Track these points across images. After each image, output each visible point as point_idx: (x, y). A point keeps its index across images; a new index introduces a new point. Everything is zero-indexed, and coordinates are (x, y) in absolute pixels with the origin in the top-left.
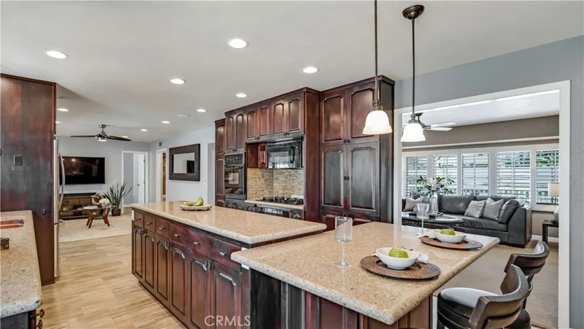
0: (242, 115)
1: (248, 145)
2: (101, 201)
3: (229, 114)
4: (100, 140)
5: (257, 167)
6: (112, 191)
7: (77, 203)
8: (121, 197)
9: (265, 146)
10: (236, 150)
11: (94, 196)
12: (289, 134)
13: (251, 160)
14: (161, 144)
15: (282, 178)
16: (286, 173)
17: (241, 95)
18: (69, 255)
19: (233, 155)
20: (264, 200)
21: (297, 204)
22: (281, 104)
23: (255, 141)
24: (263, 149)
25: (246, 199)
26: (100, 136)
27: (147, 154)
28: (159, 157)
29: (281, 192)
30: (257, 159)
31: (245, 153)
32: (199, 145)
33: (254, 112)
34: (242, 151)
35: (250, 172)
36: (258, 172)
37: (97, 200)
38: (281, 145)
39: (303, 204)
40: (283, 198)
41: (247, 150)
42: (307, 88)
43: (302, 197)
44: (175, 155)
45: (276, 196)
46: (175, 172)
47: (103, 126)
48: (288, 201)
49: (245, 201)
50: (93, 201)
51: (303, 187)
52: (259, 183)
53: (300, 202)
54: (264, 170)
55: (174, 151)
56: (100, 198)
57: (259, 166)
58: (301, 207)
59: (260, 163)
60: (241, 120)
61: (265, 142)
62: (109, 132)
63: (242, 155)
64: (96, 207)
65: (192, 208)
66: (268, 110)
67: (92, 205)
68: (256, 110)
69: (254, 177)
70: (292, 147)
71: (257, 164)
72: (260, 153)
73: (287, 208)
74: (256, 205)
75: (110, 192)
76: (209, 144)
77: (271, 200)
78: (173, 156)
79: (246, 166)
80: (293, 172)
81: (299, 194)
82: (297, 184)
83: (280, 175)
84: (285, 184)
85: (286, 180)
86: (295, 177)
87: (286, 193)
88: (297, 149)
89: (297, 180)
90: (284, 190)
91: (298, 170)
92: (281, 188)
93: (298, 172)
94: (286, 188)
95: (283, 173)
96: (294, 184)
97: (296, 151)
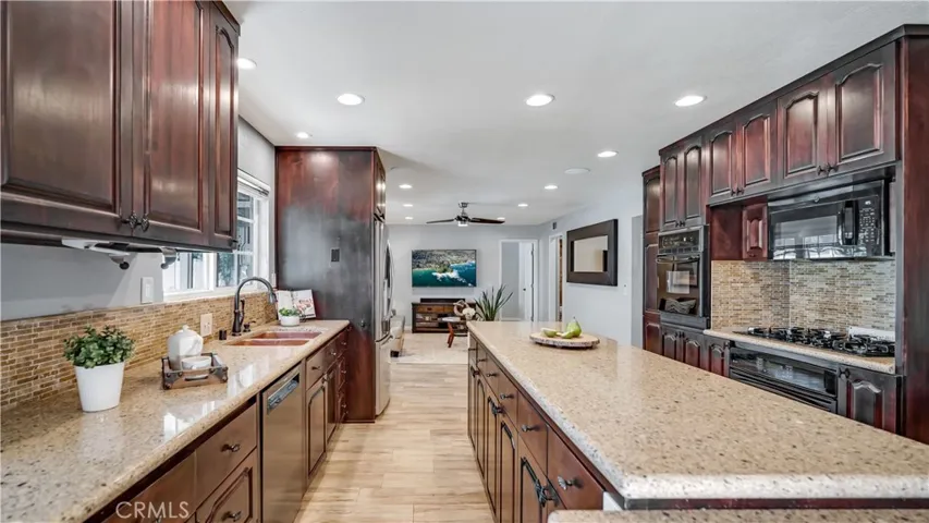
0: (698, 149)
1: (713, 210)
2: (465, 311)
3: (667, 152)
4: (460, 224)
5: (740, 258)
6: (485, 297)
7: (442, 312)
8: (497, 307)
9: (760, 211)
10: (683, 224)
11: (457, 304)
12: (836, 168)
13: (721, 241)
14: (555, 226)
15: (815, 284)
16: (832, 270)
17: (690, 100)
18: (410, 384)
19: (676, 235)
20: (758, 333)
21: (868, 355)
22: (810, 97)
23: (731, 199)
24: (756, 216)
25: (709, 327)
26: (459, 219)
27: (535, 242)
28: (553, 246)
29: (813, 316)
30: (738, 238)
31: (705, 227)
32: (616, 221)
33: (727, 134)
34: (698, 224)
35: (719, 269)
36: (743, 268)
37: (460, 309)
38: (813, 202)
39: (891, 354)
40: (819, 334)
41: (709, 219)
42: (906, 27)
43: (890, 336)
44: (576, 242)
45: (798, 324)
46: (576, 270)
47: (464, 205)
48: (838, 342)
49: (706, 332)
50: (456, 311)
51: (892, 310)
52: (743, 293)
53: (882, 350)
54: (761, 264)
55: (575, 235)
56: (465, 307)
57: (745, 255)
58: (886, 366)
59: (746, 248)
60: (696, 161)
61: (763, 199)
62: (471, 213)
63: (697, 232)
64: (458, 319)
65: (551, 341)
66: (767, 123)
67: (453, 315)
68: (734, 130)
69: (730, 279)
70: (848, 204)
71: (741, 253)
72: (747, 227)
73: (832, 363)
74: (732, 343)
75: (482, 299)
76: (633, 219)
77: (780, 336)
78: (572, 244)
79: (709, 256)
80: (853, 268)
81: (877, 324)
82: (870, 299)
83: (810, 277)
84: (827, 299)
85: (830, 288)
86: (863, 282)
87: (831, 321)
88: (867, 206)
89: (869, 288)
90: (822, 312)
91: (875, 263)
92: (812, 306)
93: (874, 269)
94: (831, 307)
95: (821, 270)
96: (860, 299)
97: (864, 213)
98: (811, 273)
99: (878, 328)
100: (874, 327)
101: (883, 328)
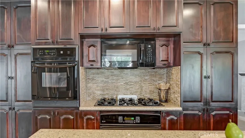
10: (57, 42)
15: (100, 79)
31: (79, 47)
36: (84, 71)
41: (79, 42)
57: (85, 64)
59: (86, 60)
72: (87, 50)
81: (125, 93)
82: (123, 84)
83: (98, 76)
84: (105, 85)
85: (106, 80)
86: (120, 77)
87: (108, 94)
88: (149, 48)
89: (123, 79)
90: (103, 90)
91: (124, 70)
92: (99, 88)
93: (124, 72)
94: (107, 88)
95: (103, 73)
96: (119, 84)
97: (148, 50)
98: (98, 74)
99: (126, 94)
100: (124, 94)
101: (127, 94)
